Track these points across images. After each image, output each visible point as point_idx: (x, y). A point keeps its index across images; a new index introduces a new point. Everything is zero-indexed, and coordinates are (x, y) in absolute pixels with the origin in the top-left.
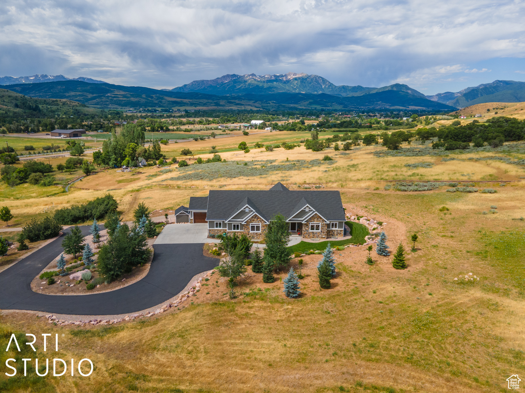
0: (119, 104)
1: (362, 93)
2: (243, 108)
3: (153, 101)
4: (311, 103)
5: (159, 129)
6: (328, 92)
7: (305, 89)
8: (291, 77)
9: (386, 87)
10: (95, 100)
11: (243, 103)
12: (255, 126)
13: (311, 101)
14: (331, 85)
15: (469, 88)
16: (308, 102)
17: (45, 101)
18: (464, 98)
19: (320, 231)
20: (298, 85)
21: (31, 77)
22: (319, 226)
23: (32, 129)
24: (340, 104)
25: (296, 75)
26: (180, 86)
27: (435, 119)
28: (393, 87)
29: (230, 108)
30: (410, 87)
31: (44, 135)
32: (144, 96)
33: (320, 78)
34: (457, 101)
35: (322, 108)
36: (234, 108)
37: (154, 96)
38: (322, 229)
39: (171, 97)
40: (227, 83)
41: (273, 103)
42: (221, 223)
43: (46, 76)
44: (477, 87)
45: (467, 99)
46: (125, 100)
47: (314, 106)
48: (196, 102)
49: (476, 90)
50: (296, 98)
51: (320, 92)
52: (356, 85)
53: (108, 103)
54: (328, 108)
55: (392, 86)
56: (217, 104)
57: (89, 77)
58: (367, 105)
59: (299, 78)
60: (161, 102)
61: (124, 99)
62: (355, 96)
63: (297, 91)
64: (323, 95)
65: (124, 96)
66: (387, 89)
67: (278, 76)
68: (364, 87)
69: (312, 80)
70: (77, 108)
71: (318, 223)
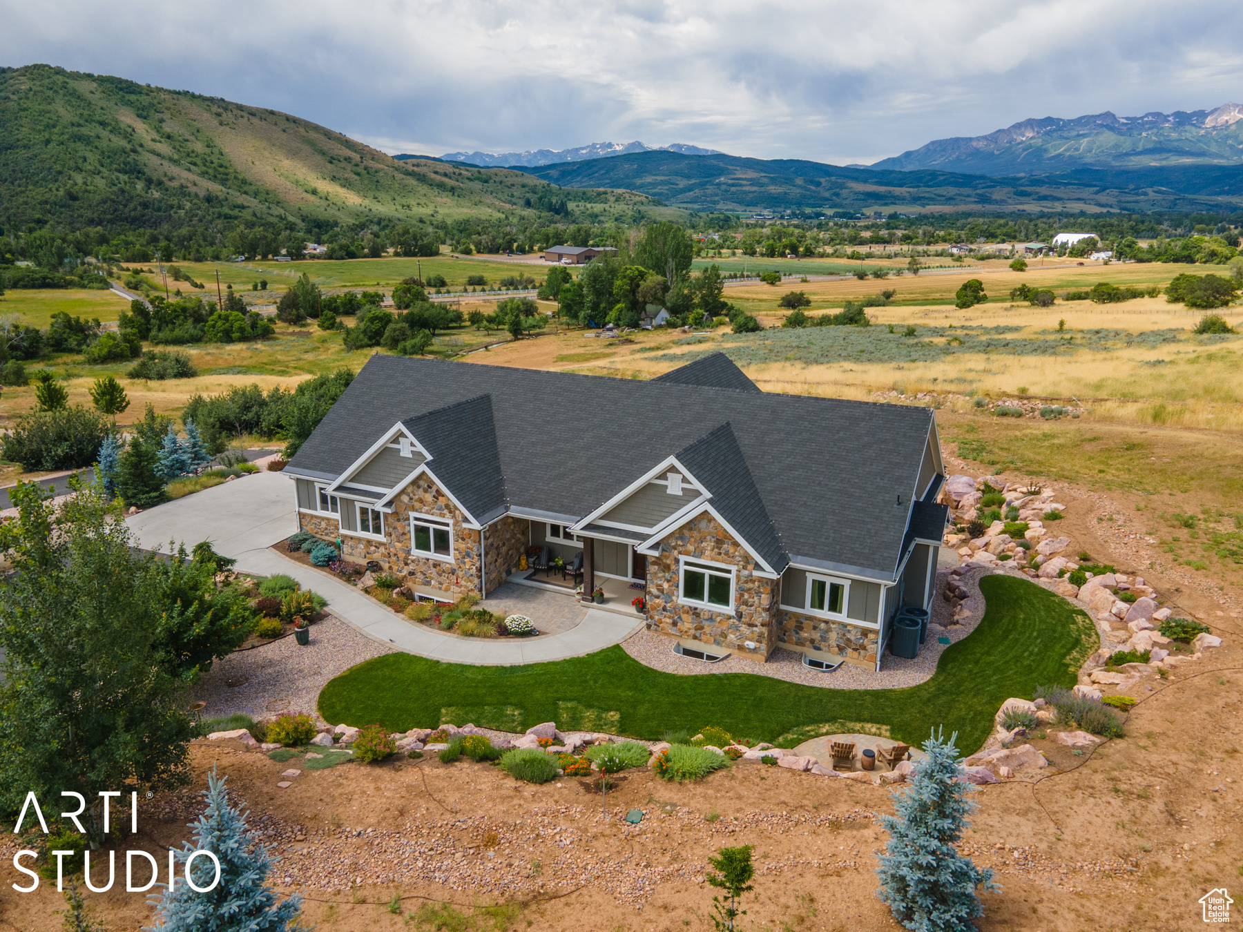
0: (741, 202)
2: (1058, 207)
3: (819, 193)
5: (787, 251)
8: (1230, 118)
10: (691, 193)
11: (1060, 195)
12: (1062, 250)
17: (584, 193)
19: (730, 610)
21: (583, 149)
22: (727, 581)
23: (518, 246)
26: (895, 155)
31: (536, 258)
32: (799, 181)
36: (1032, 207)
37: (822, 180)
39: (865, 182)
40: (1023, 142)
43: (610, 145)
46: (755, 192)
48: (927, 195)
53: (716, 198)
56: (984, 199)
57: (691, 144)
60: (837, 195)
61: (755, 188)
65: (754, 182)
70: (642, 208)
71: (720, 563)
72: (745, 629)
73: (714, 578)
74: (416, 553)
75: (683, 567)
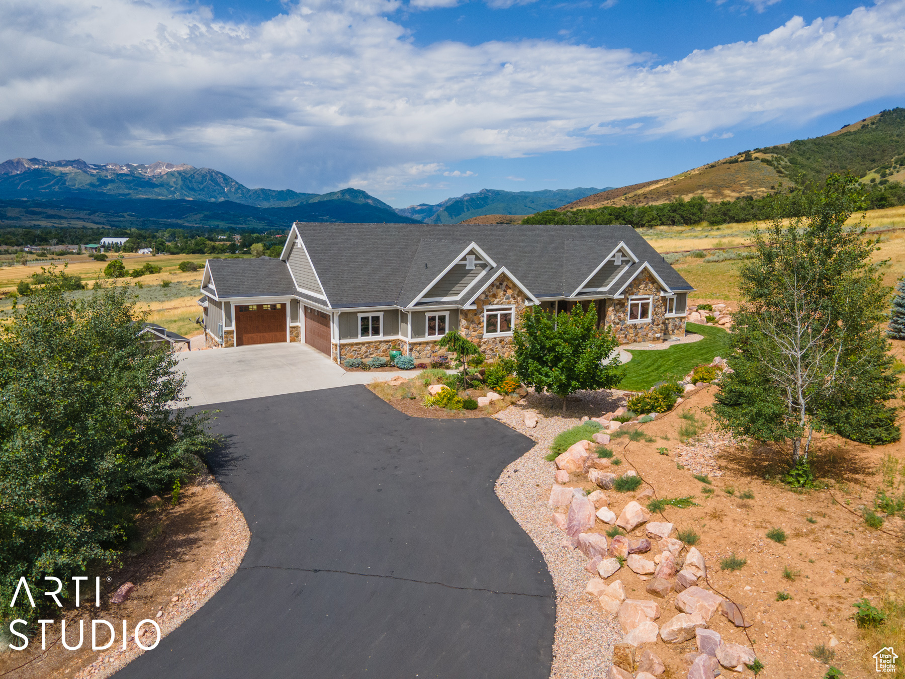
1: (295, 202)
4: (207, 218)
6: (235, 198)
7: (193, 193)
9: (333, 193)
11: (64, 215)
12: (117, 248)
13: (207, 213)
14: (240, 187)
15: (450, 199)
16: (202, 216)
18: (446, 214)
19: (649, 320)
20: (177, 185)
22: (648, 304)
24: (261, 219)
25: (172, 168)
29: (34, 222)
30: (370, 194)
33: (219, 175)
34: (438, 216)
35: (230, 225)
36: (45, 223)
38: (655, 313)
41: (131, 215)
42: (378, 318)
44: (460, 198)
45: (450, 215)
47: (214, 223)
49: (460, 201)
50: (176, 208)
51: (222, 199)
52: (284, 189)
54: (241, 226)
55: (344, 192)
59: (179, 173)
63: (177, 196)
64: (228, 204)
66: (335, 197)
67: (136, 168)
68: (298, 191)
69: (204, 176)
71: (646, 295)
72: (655, 328)
73: (642, 304)
74: (487, 336)
75: (630, 302)
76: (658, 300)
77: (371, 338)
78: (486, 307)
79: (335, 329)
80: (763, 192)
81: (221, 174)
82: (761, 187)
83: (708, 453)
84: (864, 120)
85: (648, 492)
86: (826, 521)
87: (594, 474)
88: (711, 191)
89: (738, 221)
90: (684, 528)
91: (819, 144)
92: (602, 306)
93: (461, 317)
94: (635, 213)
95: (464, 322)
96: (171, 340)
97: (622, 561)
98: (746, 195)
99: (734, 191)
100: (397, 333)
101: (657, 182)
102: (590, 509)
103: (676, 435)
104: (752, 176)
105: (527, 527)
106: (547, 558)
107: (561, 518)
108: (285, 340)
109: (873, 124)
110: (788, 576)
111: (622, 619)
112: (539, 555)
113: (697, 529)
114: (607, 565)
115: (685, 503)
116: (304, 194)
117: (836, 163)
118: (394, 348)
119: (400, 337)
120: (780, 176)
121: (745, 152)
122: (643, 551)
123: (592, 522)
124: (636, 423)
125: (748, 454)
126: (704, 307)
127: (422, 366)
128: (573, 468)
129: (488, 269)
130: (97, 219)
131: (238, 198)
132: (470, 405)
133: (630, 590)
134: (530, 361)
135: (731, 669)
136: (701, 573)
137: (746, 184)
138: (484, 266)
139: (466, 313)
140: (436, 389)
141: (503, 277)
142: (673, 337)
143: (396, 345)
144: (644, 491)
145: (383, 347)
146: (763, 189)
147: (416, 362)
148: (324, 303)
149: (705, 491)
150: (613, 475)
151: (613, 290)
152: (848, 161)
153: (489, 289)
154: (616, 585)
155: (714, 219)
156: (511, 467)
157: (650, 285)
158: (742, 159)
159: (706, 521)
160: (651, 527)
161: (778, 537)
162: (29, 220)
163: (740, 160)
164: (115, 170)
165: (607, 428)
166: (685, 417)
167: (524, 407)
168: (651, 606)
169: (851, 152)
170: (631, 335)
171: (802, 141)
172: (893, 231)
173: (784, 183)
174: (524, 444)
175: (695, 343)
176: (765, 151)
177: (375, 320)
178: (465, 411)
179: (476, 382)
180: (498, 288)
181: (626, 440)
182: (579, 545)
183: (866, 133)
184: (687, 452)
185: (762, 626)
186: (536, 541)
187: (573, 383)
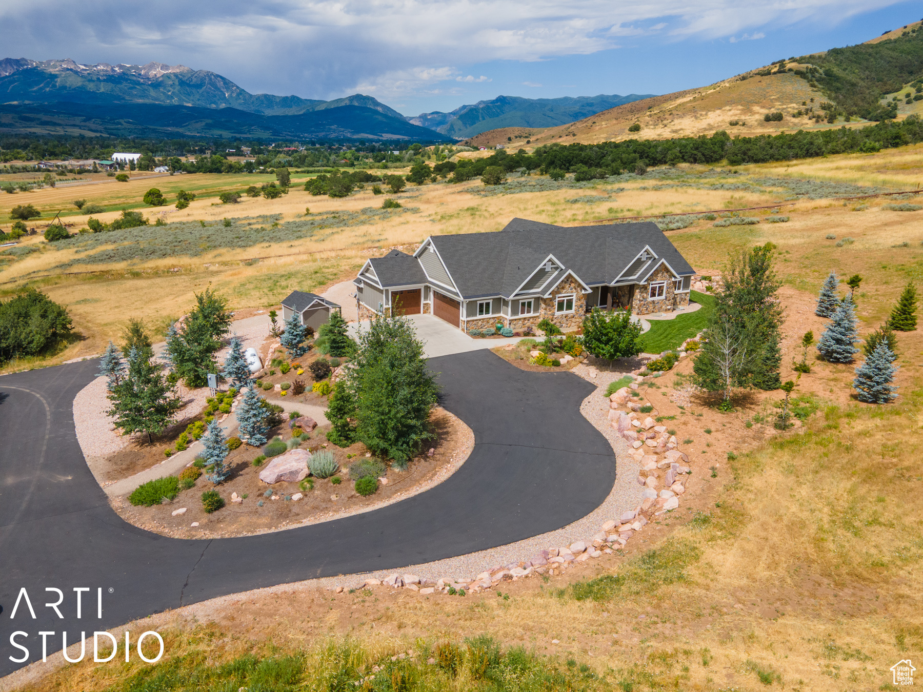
1: (301, 110)
2: (60, 131)
4: (209, 127)
6: (237, 105)
7: (192, 98)
8: (157, 72)
9: (341, 100)
11: (60, 122)
13: (210, 121)
14: (242, 92)
15: (464, 107)
16: (204, 124)
18: (460, 122)
20: (174, 88)
24: (266, 128)
25: (167, 69)
27: (450, 151)
28: (352, 100)
29: (29, 130)
30: (379, 100)
33: (219, 79)
36: (40, 131)
38: (668, 292)
40: (6, 77)
41: (129, 122)
47: (217, 132)
49: (475, 109)
50: (176, 115)
51: (223, 106)
52: (289, 95)
54: (245, 136)
55: (352, 98)
58: (313, 132)
59: (176, 75)
62: (290, 114)
63: (175, 101)
64: (230, 111)
66: (343, 104)
67: (129, 69)
68: (303, 98)
69: (203, 79)
71: (663, 281)
72: (667, 302)
73: (660, 287)
74: (558, 314)
75: (651, 286)
76: (670, 284)
77: (484, 316)
78: (557, 296)
79: (463, 311)
80: (794, 108)
81: (221, 77)
82: (792, 103)
83: (686, 395)
84: (905, 27)
85: (656, 413)
86: (731, 425)
87: (630, 405)
88: (740, 107)
89: (756, 161)
90: (670, 429)
91: (858, 52)
92: (631, 289)
93: (541, 302)
94: (659, 149)
95: (543, 306)
96: (330, 307)
97: (643, 442)
98: (775, 112)
99: (763, 107)
100: (500, 312)
101: (683, 94)
102: (629, 421)
103: (672, 385)
104: (784, 90)
105: (599, 428)
106: (609, 441)
107: (615, 425)
108: (420, 312)
109: (914, 31)
110: (708, 445)
111: (643, 462)
112: (606, 440)
113: (676, 429)
114: (637, 444)
115: (672, 418)
116: (310, 101)
117: (873, 75)
118: (499, 323)
119: (502, 314)
120: (813, 91)
121: (779, 62)
122: (652, 438)
123: (630, 426)
124: (650, 378)
125: (706, 395)
126: (705, 278)
127: (517, 334)
128: (619, 401)
129: (559, 270)
130: (93, 126)
131: (240, 104)
132: (556, 364)
133: (646, 452)
134: (594, 341)
135: (681, 474)
136: (675, 445)
137: (776, 100)
138: (557, 268)
139: (545, 301)
140: (536, 353)
141: (570, 276)
142: (680, 307)
143: (500, 320)
144: (654, 413)
145: (492, 321)
146: (794, 105)
147: (514, 331)
148: (457, 294)
149: (682, 413)
150: (640, 405)
151: (640, 279)
152: (885, 73)
153: (560, 284)
154: (641, 450)
155: (734, 158)
156: (586, 400)
157: (665, 274)
158: (775, 70)
159: (681, 426)
160: (656, 428)
161: (709, 432)
162: (23, 127)
163: (773, 71)
164: (107, 71)
165: (636, 380)
166: (677, 375)
167: (588, 365)
168: (655, 457)
169: (889, 62)
170: (651, 307)
171: (840, 49)
172: (876, 196)
173: (816, 99)
174: (590, 388)
175: (694, 312)
176: (801, 61)
177: (488, 304)
178: (553, 367)
179: (557, 349)
180: (566, 283)
181: (646, 387)
182: (624, 436)
183: (906, 41)
184: (676, 394)
185: (694, 462)
186: (604, 435)
187: (618, 354)
